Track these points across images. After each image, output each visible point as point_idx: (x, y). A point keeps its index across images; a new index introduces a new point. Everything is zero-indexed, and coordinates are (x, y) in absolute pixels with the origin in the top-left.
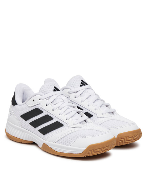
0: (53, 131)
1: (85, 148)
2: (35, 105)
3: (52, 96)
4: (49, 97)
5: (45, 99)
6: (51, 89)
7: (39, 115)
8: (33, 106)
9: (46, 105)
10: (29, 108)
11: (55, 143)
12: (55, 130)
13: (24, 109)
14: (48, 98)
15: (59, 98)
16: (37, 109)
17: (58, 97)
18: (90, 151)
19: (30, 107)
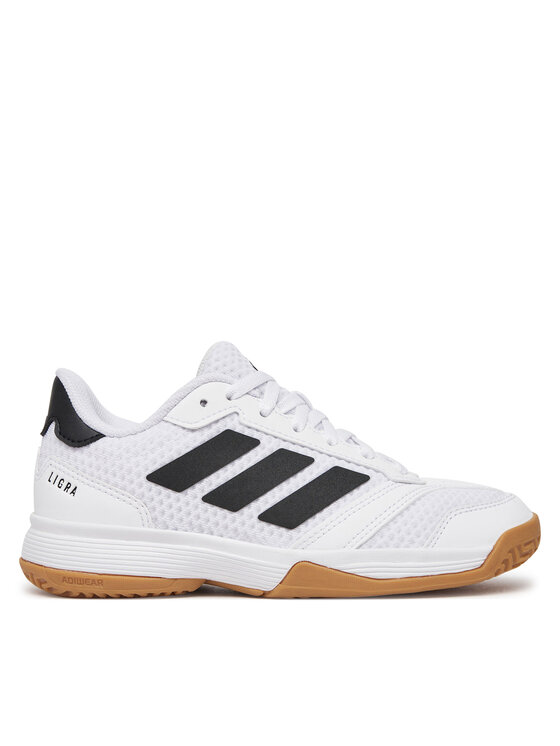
0: (332, 506)
2: (217, 421)
5: (247, 393)
7: (245, 457)
8: (209, 426)
9: (263, 415)
10: (191, 435)
11: (360, 550)
13: (161, 444)
16: (228, 432)
18: (510, 552)
19: (193, 430)
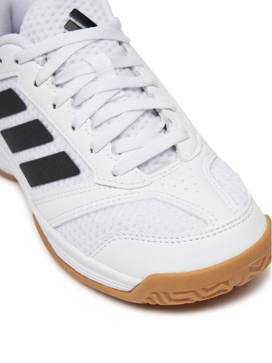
1: (138, 281)
3: (55, 50)
4: (46, 54)
5: (33, 60)
6: (57, 21)
9: (35, 85)
11: (55, 230)
12: (55, 183)
14: (41, 59)
15: (82, 60)
17: (77, 53)
